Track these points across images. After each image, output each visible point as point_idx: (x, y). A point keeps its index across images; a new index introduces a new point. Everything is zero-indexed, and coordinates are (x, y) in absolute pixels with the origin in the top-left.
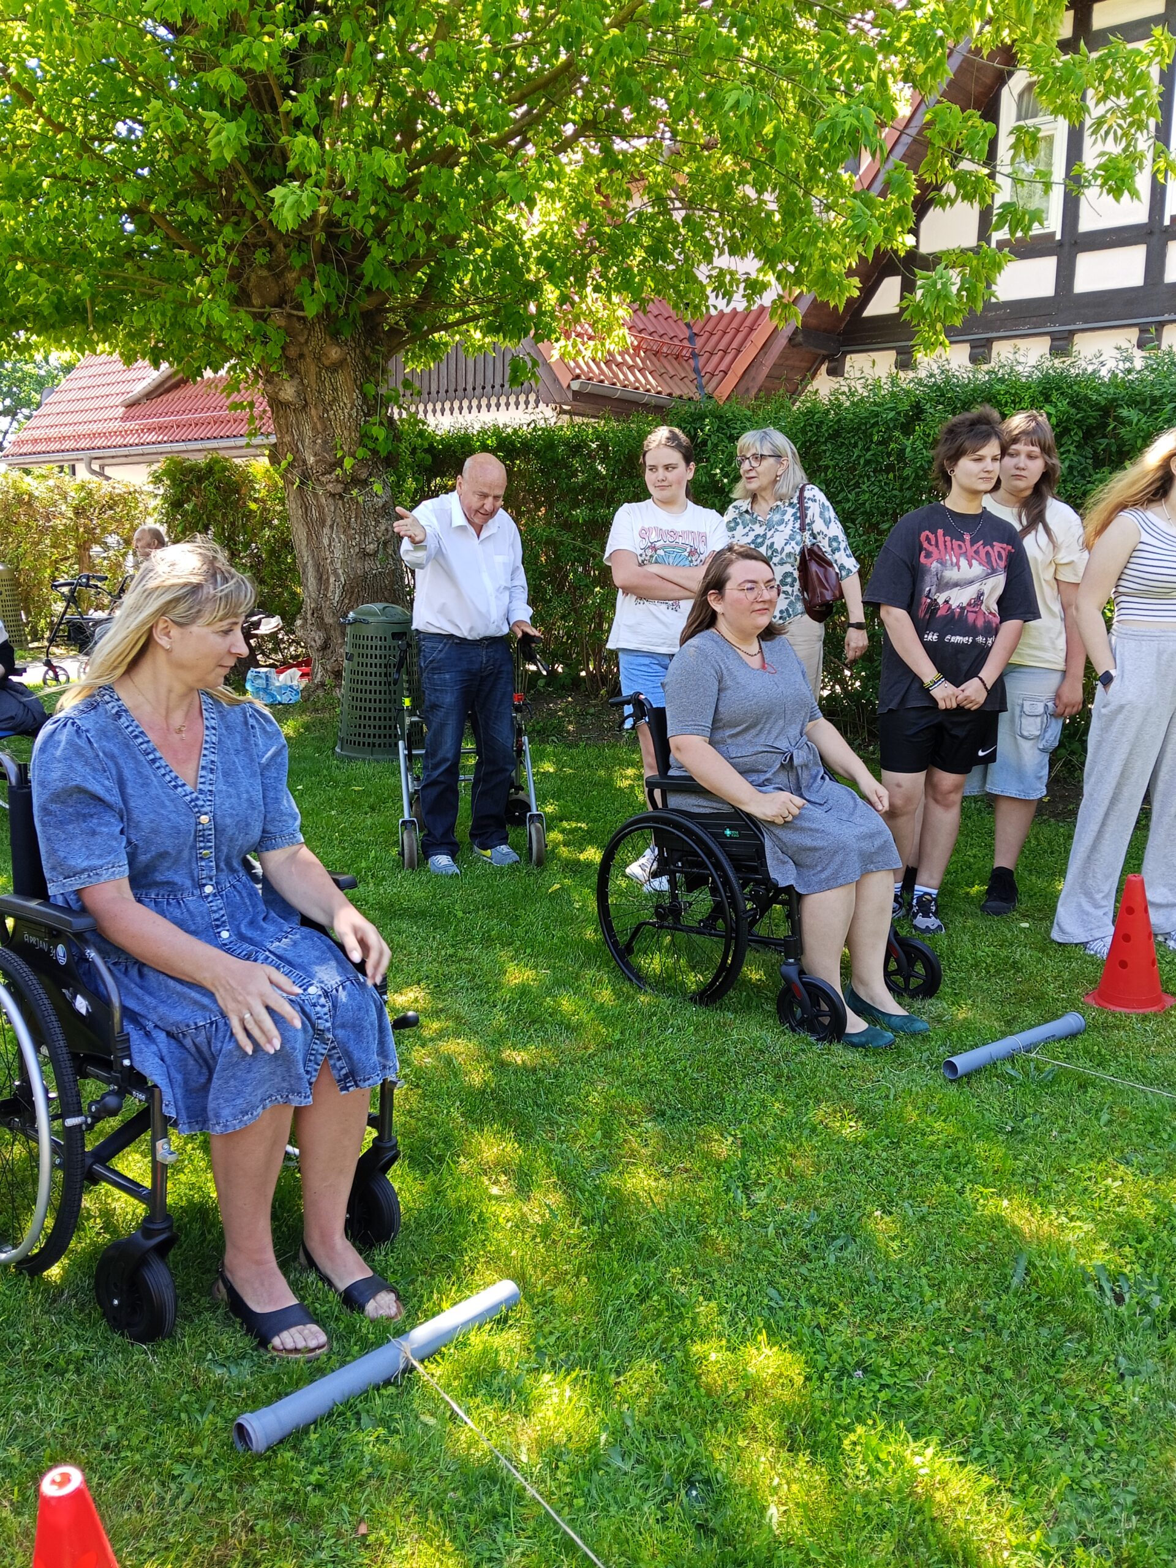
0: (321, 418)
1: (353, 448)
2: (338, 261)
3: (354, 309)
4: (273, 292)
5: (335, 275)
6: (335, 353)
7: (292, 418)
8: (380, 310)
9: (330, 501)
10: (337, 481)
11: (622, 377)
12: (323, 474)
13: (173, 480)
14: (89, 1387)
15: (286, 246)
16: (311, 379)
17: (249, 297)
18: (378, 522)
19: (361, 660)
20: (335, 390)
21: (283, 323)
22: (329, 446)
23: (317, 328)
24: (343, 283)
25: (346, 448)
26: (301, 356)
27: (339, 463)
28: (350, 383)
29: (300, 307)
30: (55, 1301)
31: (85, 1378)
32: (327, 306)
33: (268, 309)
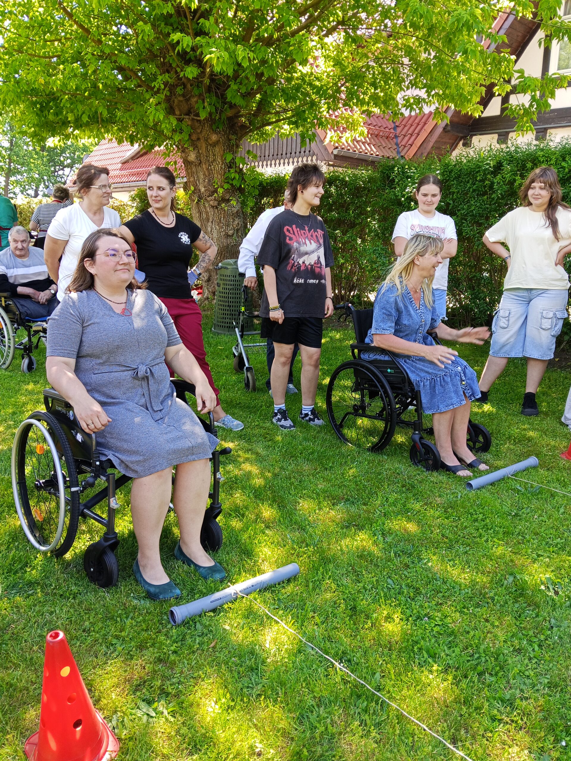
0: (207, 169)
1: (223, 183)
2: (216, 93)
3: (224, 116)
4: (185, 107)
5: (214, 98)
6: (214, 137)
7: (194, 169)
8: (237, 115)
9: (212, 209)
10: (215, 200)
11: (359, 147)
12: (208, 197)
13: (141, 199)
14: (79, 605)
15: (191, 85)
16: (203, 150)
17: (174, 110)
18: (234, 220)
19: (224, 286)
20: (214, 155)
21: (190, 123)
22: (211, 182)
23: (206, 126)
24: (218, 103)
25: (219, 184)
26: (199, 139)
27: (216, 191)
28: (222, 152)
29: (198, 115)
30: (66, 568)
31: (77, 601)
32: (210, 114)
33: (182, 117)
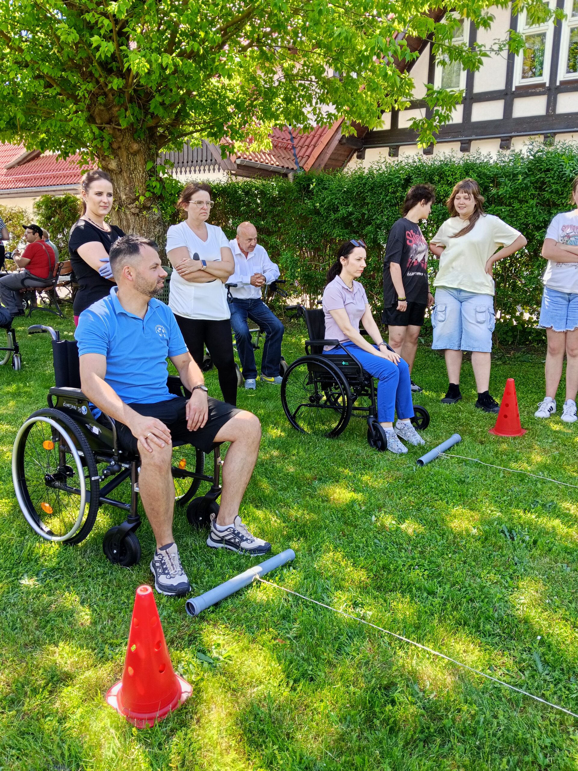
0: (128, 177)
1: (144, 191)
2: (138, 103)
3: (145, 126)
5: (137, 109)
6: (135, 147)
8: (157, 126)
9: (133, 217)
12: (130, 204)
15: (113, 95)
16: (124, 159)
17: (95, 119)
18: (155, 227)
20: (135, 164)
21: (111, 132)
22: (132, 191)
23: (127, 135)
24: (140, 113)
25: (140, 192)
26: (119, 148)
27: (137, 199)
28: (143, 161)
29: (118, 124)
32: (132, 124)
33: (104, 125)
